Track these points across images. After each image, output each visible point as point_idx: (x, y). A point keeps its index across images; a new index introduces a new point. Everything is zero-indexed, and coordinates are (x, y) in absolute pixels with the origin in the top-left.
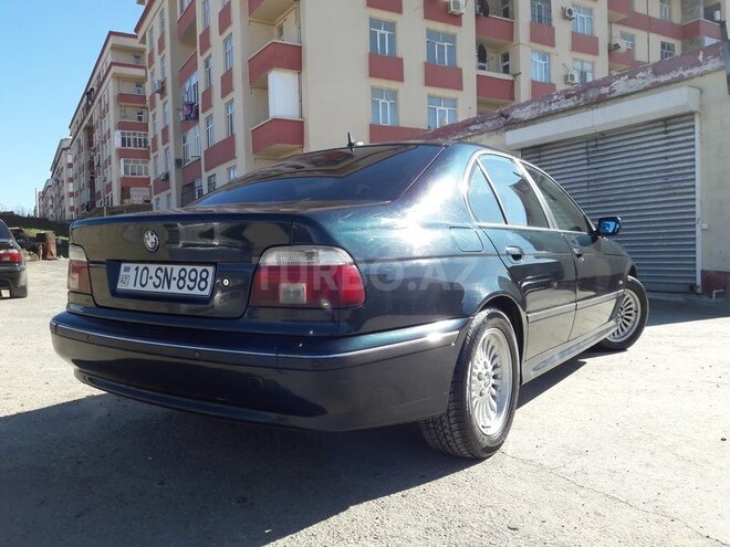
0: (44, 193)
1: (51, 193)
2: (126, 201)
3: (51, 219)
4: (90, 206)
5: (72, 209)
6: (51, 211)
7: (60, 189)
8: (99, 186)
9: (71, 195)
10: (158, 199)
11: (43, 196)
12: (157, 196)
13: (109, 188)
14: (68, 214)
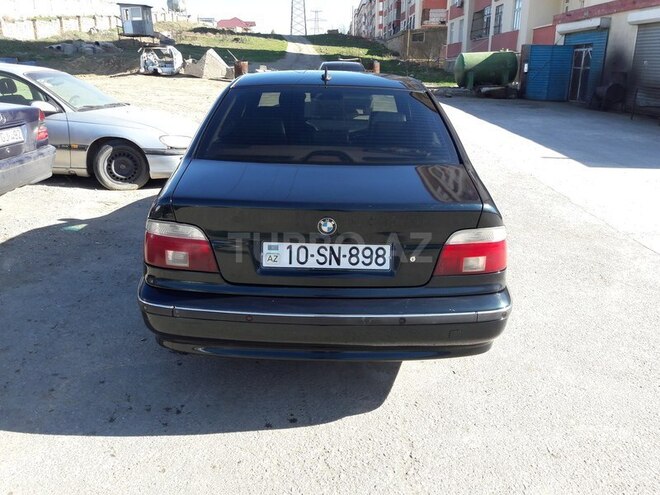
0: (359, 10)
1: (365, 11)
2: (426, 22)
3: (363, 36)
4: (396, 26)
5: (381, 26)
6: (363, 28)
7: (373, 7)
8: (404, 8)
9: (381, 13)
10: (452, 24)
11: (358, 13)
12: (452, 21)
13: (412, 9)
14: (378, 32)
